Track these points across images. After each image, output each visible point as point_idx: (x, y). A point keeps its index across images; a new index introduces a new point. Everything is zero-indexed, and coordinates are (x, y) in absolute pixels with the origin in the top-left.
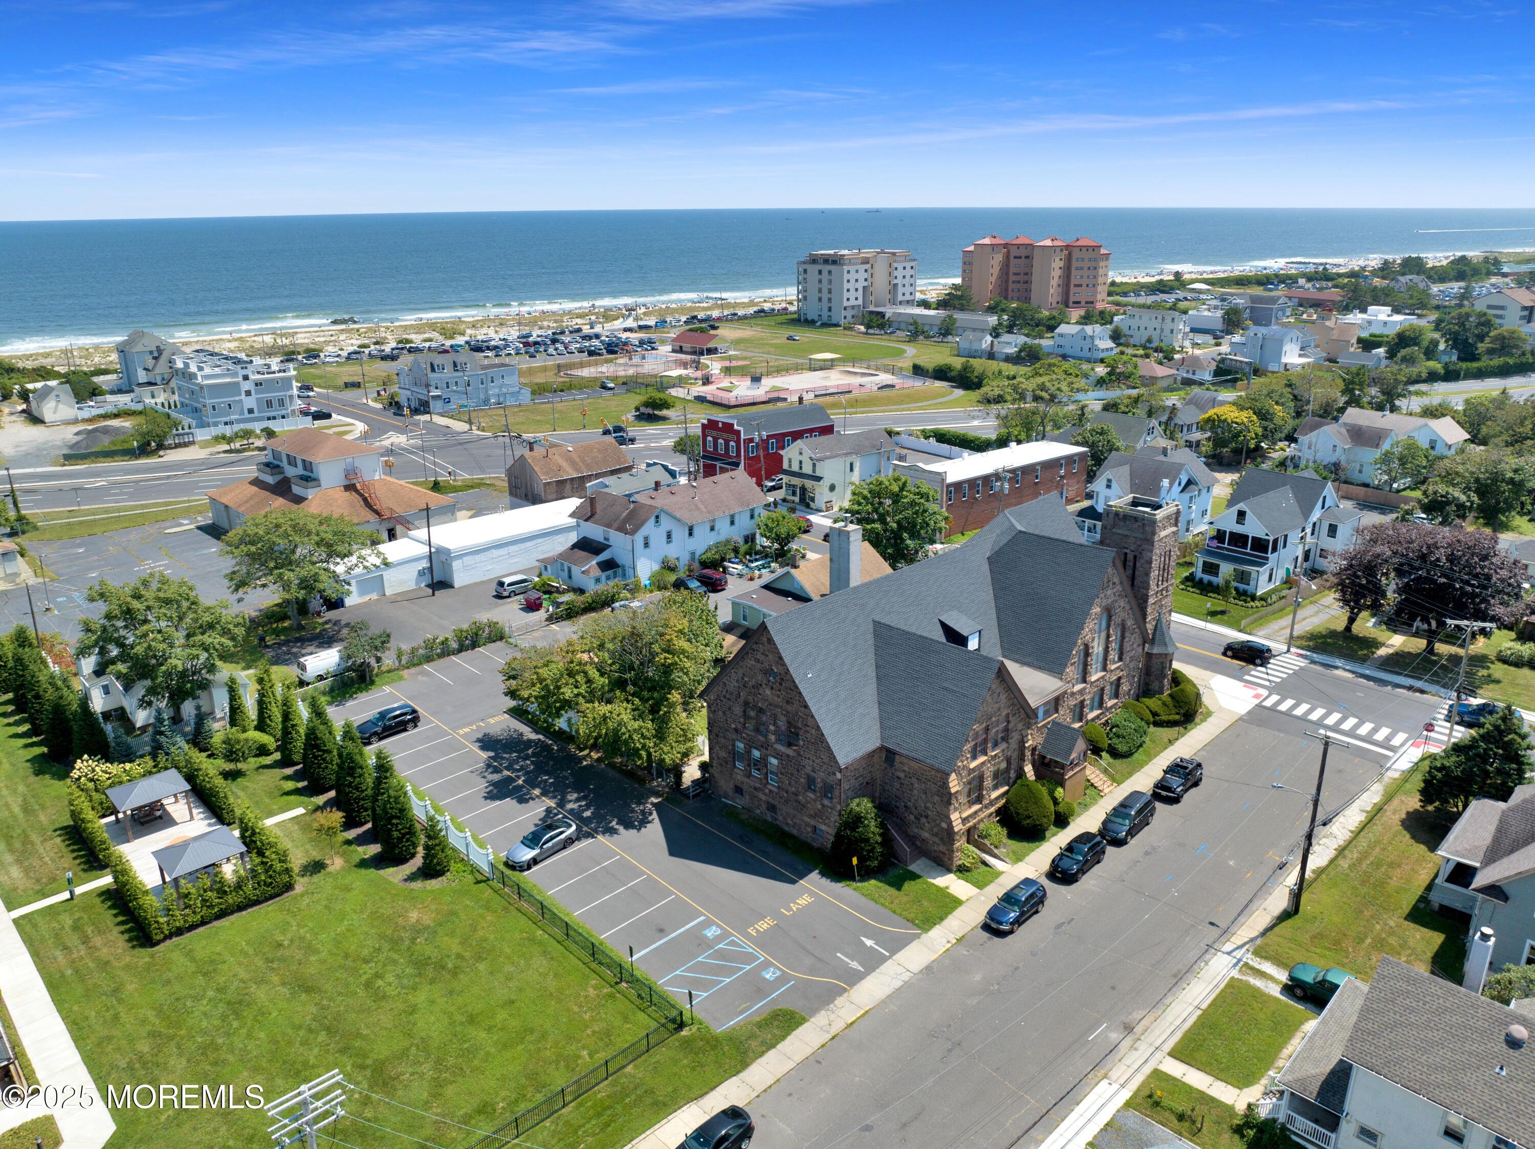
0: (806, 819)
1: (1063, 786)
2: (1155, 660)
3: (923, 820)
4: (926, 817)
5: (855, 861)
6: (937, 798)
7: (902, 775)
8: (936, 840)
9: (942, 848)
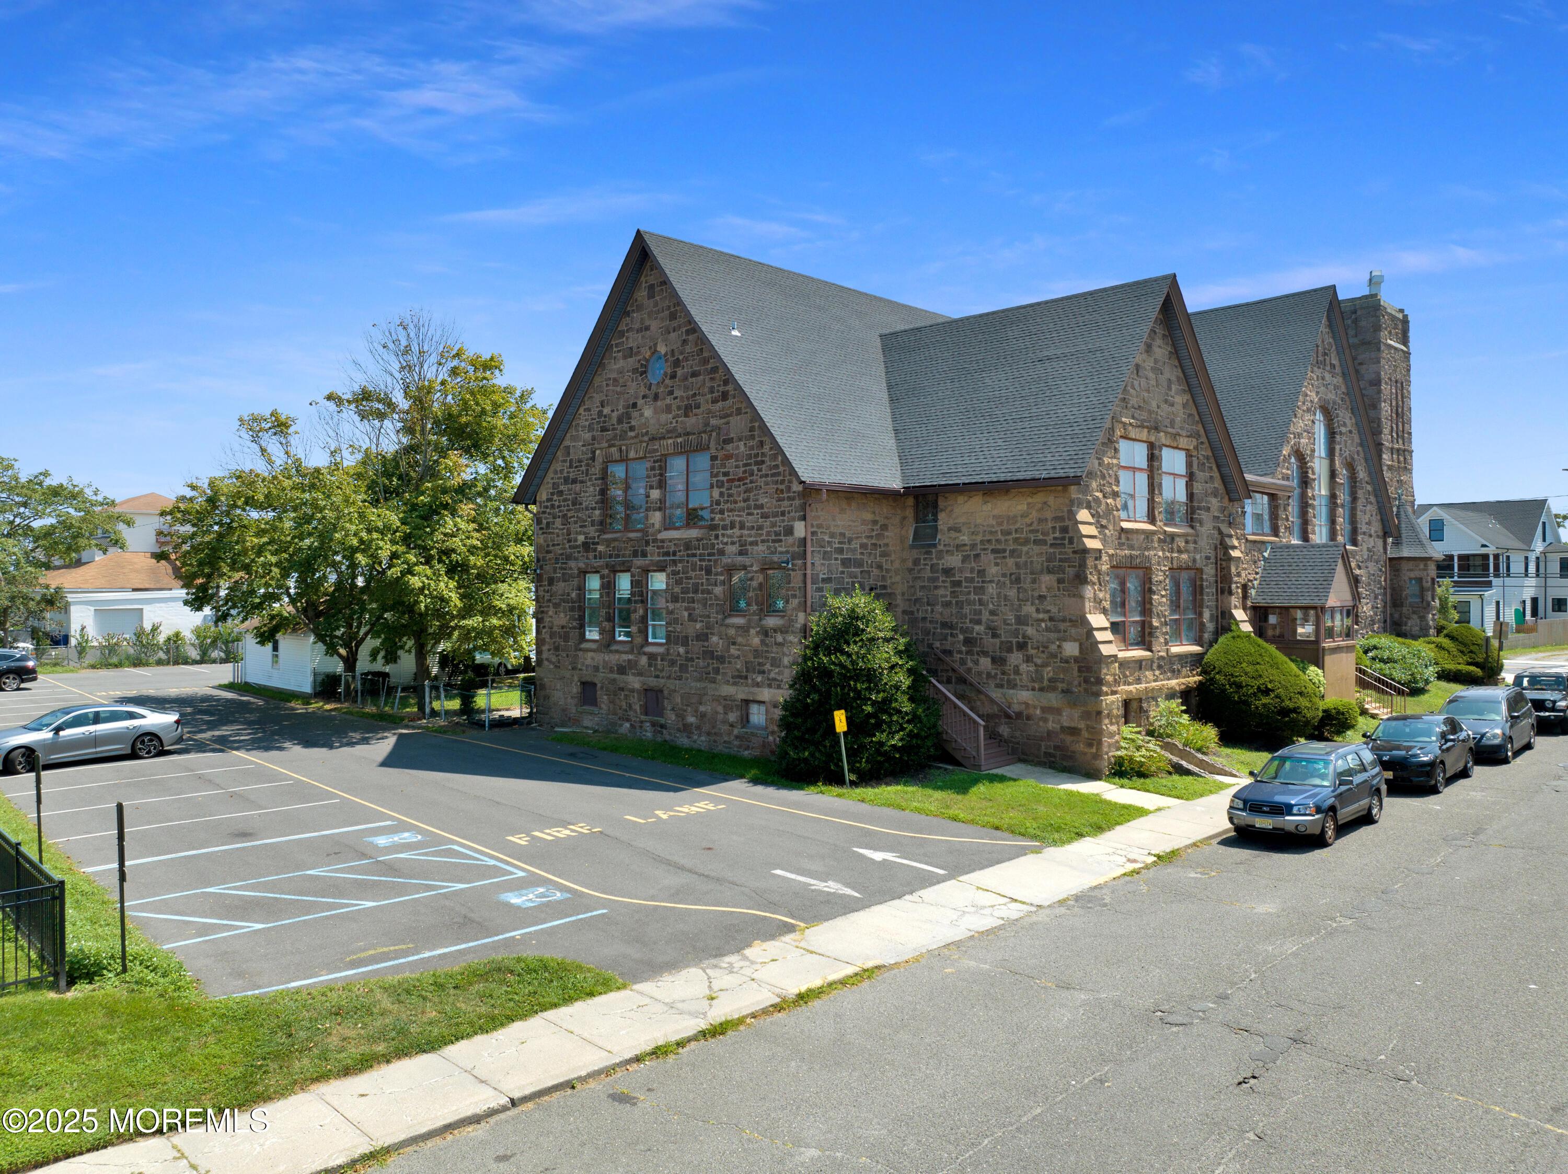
0: (728, 690)
1: (1319, 664)
2: (1408, 573)
3: (1015, 658)
4: (1022, 646)
5: (840, 721)
6: (1047, 580)
7: (953, 561)
8: (1053, 699)
9: (1070, 717)
